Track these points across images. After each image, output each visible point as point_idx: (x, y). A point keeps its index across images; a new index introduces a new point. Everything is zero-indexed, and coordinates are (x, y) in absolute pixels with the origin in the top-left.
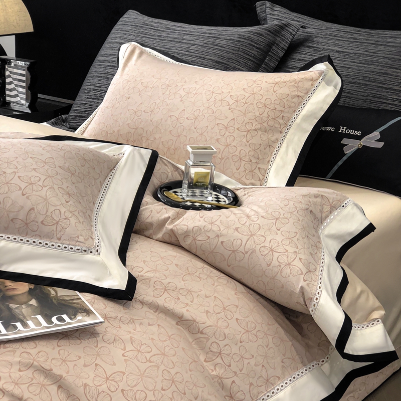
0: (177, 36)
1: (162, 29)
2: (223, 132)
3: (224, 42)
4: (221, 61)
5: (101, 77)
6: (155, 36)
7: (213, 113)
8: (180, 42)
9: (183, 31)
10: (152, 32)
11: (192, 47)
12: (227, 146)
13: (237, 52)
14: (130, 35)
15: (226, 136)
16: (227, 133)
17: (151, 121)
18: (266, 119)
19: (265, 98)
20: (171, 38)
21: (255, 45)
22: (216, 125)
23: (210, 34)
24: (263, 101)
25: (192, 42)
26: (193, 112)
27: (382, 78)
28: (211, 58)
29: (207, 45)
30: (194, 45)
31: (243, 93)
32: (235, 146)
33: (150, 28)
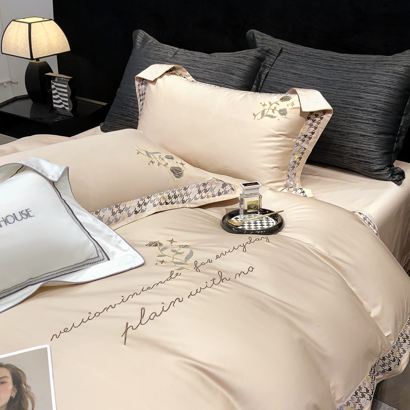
27: (357, 102)
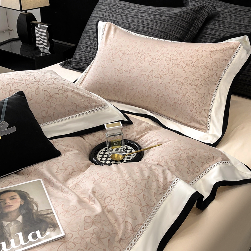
0: (135, 14)
1: (125, 9)
2: (180, 86)
3: (165, 18)
4: (164, 31)
5: (90, 39)
6: (121, 13)
7: (173, 73)
8: (137, 18)
9: (138, 10)
10: (119, 11)
11: (145, 21)
12: (184, 95)
13: (173, 25)
14: (106, 12)
15: (182, 89)
16: (183, 87)
17: (130, 77)
18: (207, 76)
19: (206, 62)
20: (131, 14)
21: (185, 20)
22: (175, 82)
23: (155, 12)
24: (204, 64)
25: (145, 18)
26: (158, 73)
28: (157, 28)
29: (154, 20)
30: (146, 20)
31: (191, 59)
32: (189, 96)
33: (117, 8)
